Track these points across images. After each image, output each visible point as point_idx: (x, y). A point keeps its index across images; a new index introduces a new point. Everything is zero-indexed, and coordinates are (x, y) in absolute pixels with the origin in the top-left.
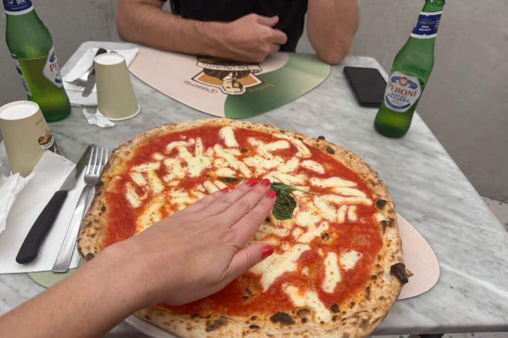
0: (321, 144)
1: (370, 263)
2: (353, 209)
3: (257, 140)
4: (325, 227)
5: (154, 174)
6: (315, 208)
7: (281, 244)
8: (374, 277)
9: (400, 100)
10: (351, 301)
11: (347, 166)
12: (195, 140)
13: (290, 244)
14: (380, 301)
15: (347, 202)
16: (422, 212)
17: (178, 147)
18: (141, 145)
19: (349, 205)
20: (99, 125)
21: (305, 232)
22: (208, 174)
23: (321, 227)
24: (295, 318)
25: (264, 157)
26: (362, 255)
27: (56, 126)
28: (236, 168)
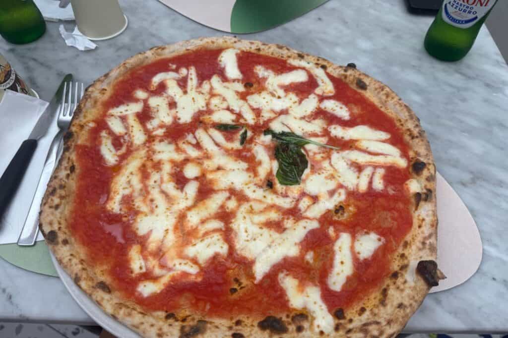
0: (351, 75)
1: (393, 251)
2: (381, 172)
3: (267, 69)
4: (341, 197)
5: (136, 118)
6: (332, 169)
7: (283, 219)
8: (395, 275)
9: (465, 11)
10: (361, 305)
11: (381, 107)
12: (188, 70)
13: (294, 219)
14: (398, 309)
15: (374, 162)
16: (472, 173)
17: (166, 80)
18: (121, 78)
19: (375, 167)
20: (77, 46)
21: (314, 203)
22: (201, 118)
23: (336, 195)
24: (290, 324)
25: (273, 95)
26: (383, 239)
27: (29, 49)
28: (237, 110)
